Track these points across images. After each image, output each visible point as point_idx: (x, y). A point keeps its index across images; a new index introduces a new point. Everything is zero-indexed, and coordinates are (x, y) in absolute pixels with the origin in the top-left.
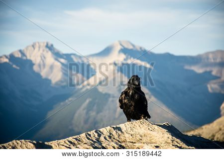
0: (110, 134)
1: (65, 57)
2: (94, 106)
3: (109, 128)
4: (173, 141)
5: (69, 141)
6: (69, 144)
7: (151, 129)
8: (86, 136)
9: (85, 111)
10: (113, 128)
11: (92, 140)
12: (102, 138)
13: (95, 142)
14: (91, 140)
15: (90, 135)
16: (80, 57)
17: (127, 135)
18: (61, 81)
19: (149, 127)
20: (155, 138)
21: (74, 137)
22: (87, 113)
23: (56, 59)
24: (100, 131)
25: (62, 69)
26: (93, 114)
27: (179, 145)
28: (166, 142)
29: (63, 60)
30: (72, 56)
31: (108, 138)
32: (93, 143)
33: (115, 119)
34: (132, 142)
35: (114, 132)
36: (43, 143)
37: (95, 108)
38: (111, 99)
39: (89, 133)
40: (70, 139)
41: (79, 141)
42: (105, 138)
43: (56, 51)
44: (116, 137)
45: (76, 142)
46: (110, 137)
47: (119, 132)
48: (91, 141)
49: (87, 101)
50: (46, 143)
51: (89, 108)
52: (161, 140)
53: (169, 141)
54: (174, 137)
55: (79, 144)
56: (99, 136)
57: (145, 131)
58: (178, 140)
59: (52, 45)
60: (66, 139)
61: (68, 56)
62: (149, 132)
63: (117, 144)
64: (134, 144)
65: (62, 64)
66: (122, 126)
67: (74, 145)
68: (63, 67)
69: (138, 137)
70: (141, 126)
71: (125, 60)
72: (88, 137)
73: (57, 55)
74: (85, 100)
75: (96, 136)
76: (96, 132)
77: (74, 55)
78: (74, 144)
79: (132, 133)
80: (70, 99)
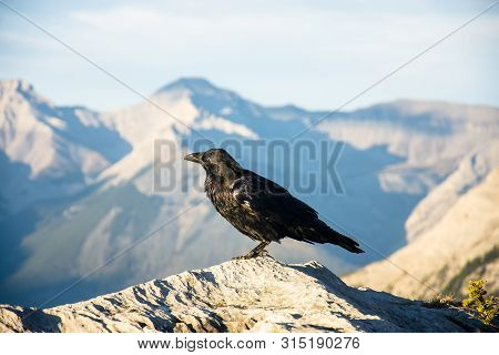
0: (189, 288)
1: (60, 113)
2: (126, 223)
3: (185, 275)
4: (329, 303)
5: (95, 306)
6: (97, 312)
7: (280, 276)
8: (135, 293)
9: (107, 236)
10: (196, 274)
11: (149, 304)
12: (171, 299)
13: (154, 307)
14: (146, 302)
15: (143, 292)
16: (96, 115)
17: (226, 291)
18: (52, 169)
19: (276, 273)
20: (291, 296)
21: (108, 296)
22: (112, 240)
23: (41, 119)
24: (165, 282)
25: (55, 141)
26: (125, 241)
27: (344, 312)
28: (315, 305)
29: (55, 122)
30: (78, 113)
31: (184, 298)
32: (150, 308)
33: (174, 253)
34: (239, 307)
35: (197, 285)
36: (40, 311)
37: (130, 228)
38: (165, 209)
39: (141, 286)
40: (99, 300)
41: (119, 304)
42: (178, 298)
43: (39, 100)
44: (202, 294)
45: (112, 308)
46: (189, 296)
47: (210, 284)
48: (146, 305)
49: (113, 213)
50: (45, 311)
51: (116, 230)
52: (302, 300)
53: (323, 302)
54: (331, 295)
55: (119, 312)
56: (165, 292)
57: (267, 281)
58: (342, 301)
59: (31, 88)
60: (89, 302)
61: (67, 113)
62: (276, 283)
63: (205, 311)
64: (244, 311)
65: (55, 130)
66: (214, 270)
67: (107, 315)
68: (58, 137)
69: (252, 295)
70: (258, 270)
71: (198, 120)
72: (139, 294)
73: (43, 110)
74: (107, 211)
75: (158, 294)
76: (157, 283)
77: (82, 108)
78: (108, 313)
79: (239, 286)
80: (73, 209)
